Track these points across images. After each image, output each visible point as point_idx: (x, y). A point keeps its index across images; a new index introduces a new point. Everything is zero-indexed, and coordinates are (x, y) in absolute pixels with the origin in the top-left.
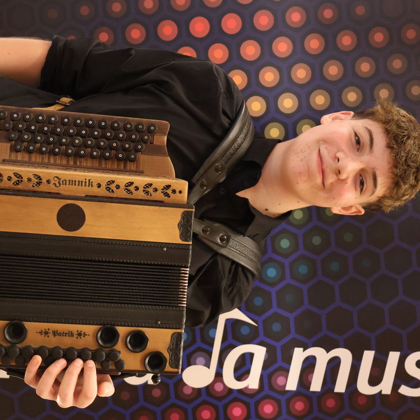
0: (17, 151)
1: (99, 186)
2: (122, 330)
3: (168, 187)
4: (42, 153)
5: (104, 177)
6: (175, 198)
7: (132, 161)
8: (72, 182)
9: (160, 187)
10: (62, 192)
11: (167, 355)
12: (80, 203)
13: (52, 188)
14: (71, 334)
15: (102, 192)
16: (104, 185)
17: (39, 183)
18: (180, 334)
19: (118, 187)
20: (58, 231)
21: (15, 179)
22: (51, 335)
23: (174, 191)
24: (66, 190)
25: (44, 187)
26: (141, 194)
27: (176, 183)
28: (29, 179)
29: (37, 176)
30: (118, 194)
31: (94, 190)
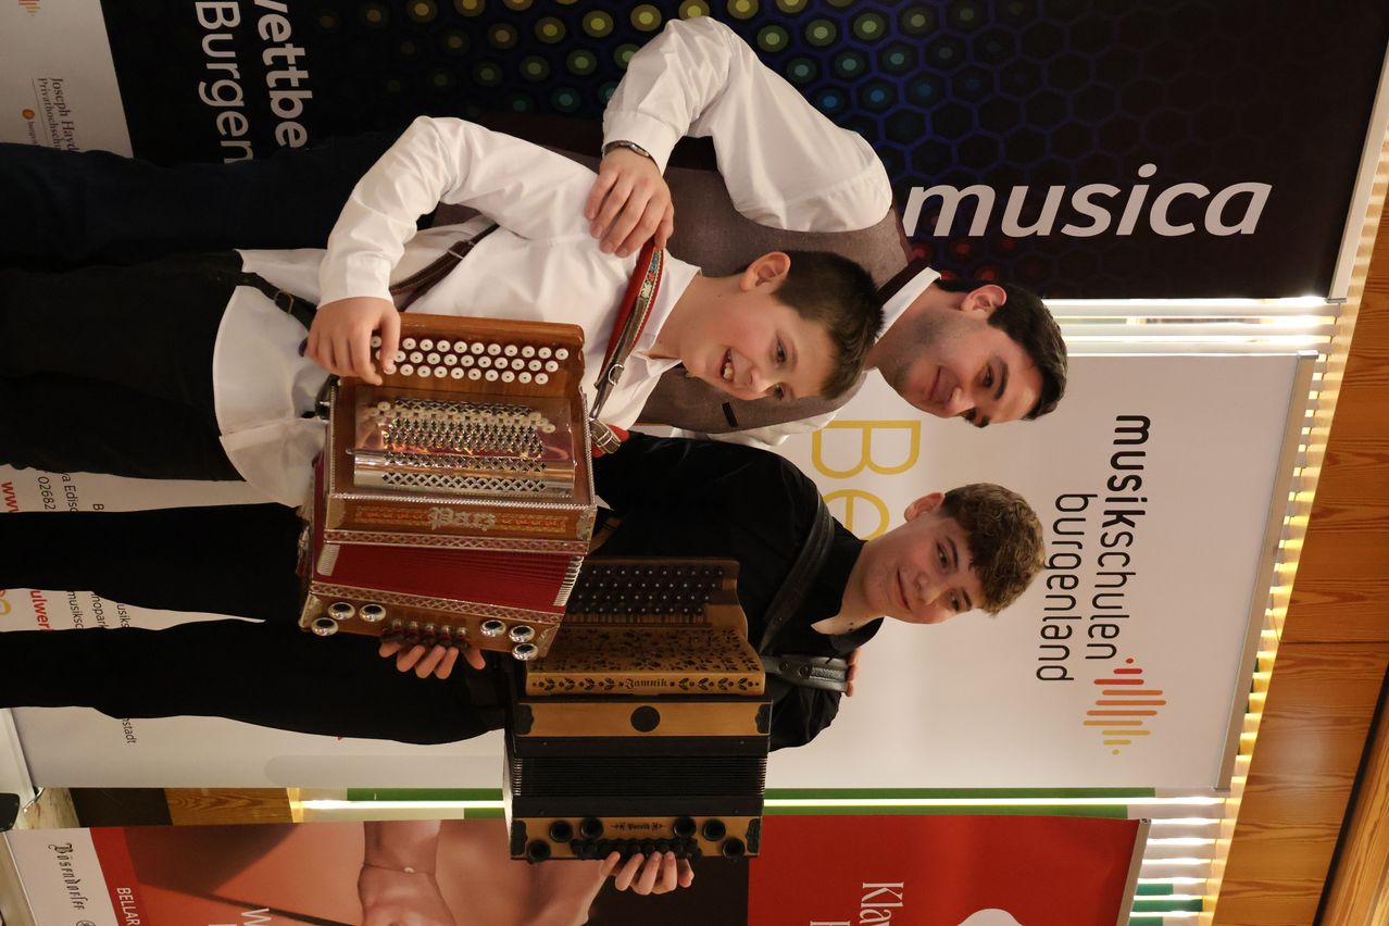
1: (672, 684)
2: (699, 820)
3: (744, 680)
5: (677, 676)
6: (752, 690)
7: (699, 614)
8: (645, 683)
9: (736, 682)
10: (636, 694)
11: (745, 841)
12: (654, 705)
13: (623, 690)
14: (647, 826)
15: (676, 690)
16: (677, 684)
17: (611, 687)
18: (758, 821)
19: (692, 684)
20: (632, 732)
21: (586, 684)
22: (627, 828)
23: (751, 684)
24: (639, 690)
25: (616, 690)
26: (716, 689)
27: (752, 676)
28: (601, 684)
29: (609, 680)
30: (692, 690)
31: (668, 689)
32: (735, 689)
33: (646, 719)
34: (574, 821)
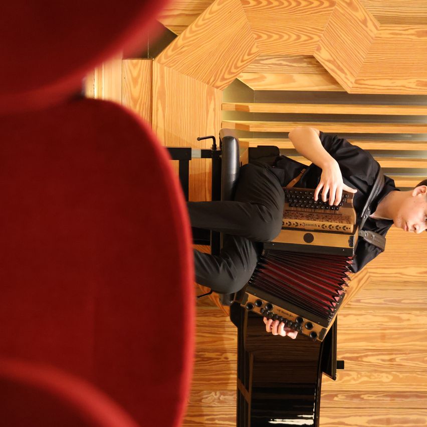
0: (292, 207)
1: (319, 226)
2: (305, 320)
3: (345, 227)
4: (301, 207)
5: (321, 223)
6: (347, 231)
7: (338, 210)
8: (309, 225)
9: (342, 227)
10: (306, 228)
11: (318, 335)
12: (312, 233)
13: (301, 227)
15: (321, 228)
16: (321, 226)
17: (297, 226)
18: (325, 330)
19: (326, 227)
20: (304, 243)
21: (289, 223)
23: (347, 228)
24: (306, 227)
25: (299, 227)
26: (335, 229)
27: (347, 225)
28: (294, 224)
29: (296, 223)
30: (326, 229)
31: (317, 228)
32: (342, 230)
33: (309, 238)
34: (264, 302)
